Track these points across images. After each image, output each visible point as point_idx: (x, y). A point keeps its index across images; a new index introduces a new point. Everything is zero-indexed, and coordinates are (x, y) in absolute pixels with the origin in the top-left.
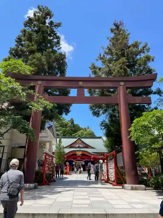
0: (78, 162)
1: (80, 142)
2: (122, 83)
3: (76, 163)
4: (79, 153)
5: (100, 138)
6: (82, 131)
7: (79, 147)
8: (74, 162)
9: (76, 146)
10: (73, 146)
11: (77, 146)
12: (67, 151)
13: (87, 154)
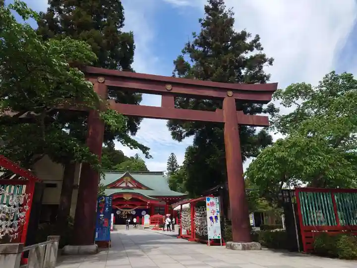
0: (124, 210)
1: (129, 179)
3: (122, 212)
4: (128, 197)
7: (128, 188)
8: (118, 210)
9: (121, 186)
10: (117, 185)
11: (124, 185)
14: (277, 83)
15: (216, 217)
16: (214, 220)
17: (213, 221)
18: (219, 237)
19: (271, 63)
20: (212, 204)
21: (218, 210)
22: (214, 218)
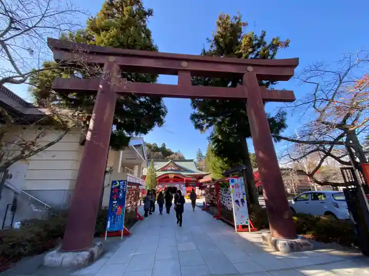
1: (173, 165)
2: (250, 69)
4: (172, 176)
5: (192, 161)
6: (174, 155)
7: (172, 170)
10: (166, 169)
11: (169, 168)
12: (159, 174)
13: (179, 176)
14: (298, 59)
15: (242, 200)
16: (240, 203)
17: (239, 205)
18: (247, 223)
19: (287, 45)
20: (237, 186)
21: (245, 192)
22: (240, 200)
